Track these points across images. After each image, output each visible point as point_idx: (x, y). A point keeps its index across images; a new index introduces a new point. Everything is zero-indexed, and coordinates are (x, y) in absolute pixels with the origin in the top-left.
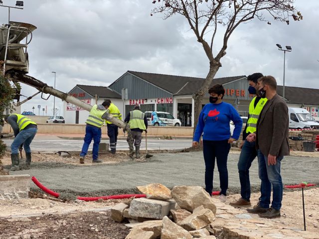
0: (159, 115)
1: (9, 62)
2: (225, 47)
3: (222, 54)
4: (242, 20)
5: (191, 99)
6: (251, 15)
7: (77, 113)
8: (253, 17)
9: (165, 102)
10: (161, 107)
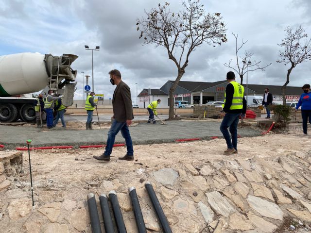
0: (182, 103)
1: (60, 75)
2: (187, 61)
3: (185, 65)
4: (196, 45)
5: (200, 94)
6: (201, 42)
7: (144, 103)
8: (202, 43)
9: (187, 96)
10: (185, 98)
